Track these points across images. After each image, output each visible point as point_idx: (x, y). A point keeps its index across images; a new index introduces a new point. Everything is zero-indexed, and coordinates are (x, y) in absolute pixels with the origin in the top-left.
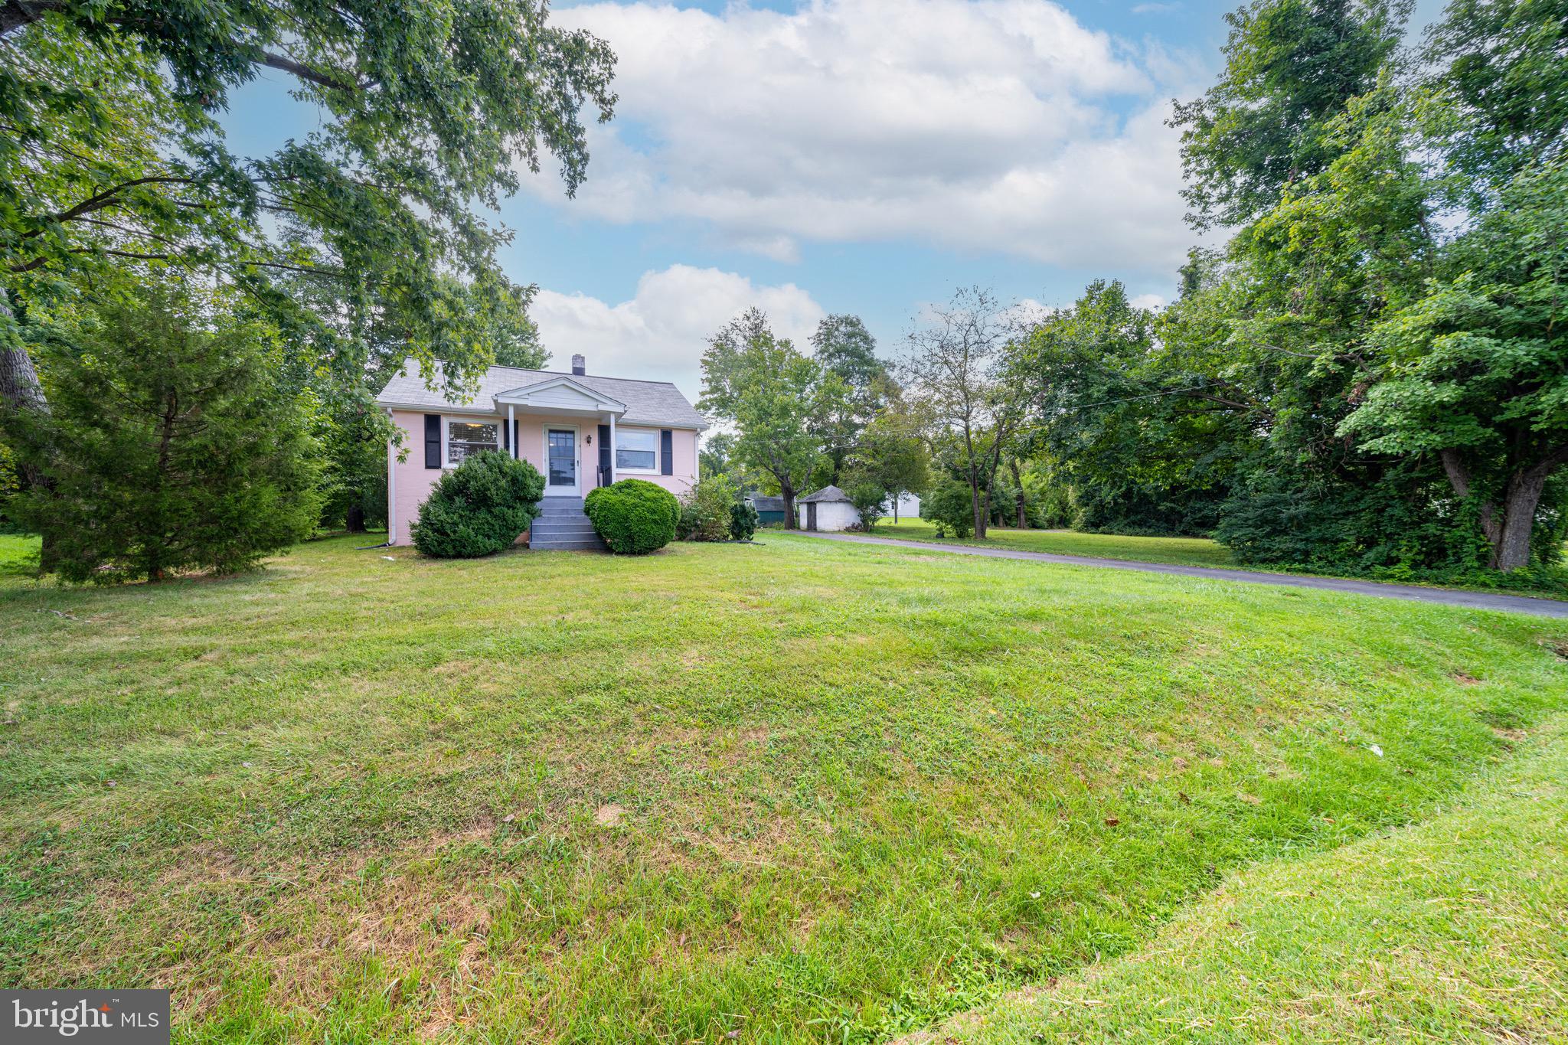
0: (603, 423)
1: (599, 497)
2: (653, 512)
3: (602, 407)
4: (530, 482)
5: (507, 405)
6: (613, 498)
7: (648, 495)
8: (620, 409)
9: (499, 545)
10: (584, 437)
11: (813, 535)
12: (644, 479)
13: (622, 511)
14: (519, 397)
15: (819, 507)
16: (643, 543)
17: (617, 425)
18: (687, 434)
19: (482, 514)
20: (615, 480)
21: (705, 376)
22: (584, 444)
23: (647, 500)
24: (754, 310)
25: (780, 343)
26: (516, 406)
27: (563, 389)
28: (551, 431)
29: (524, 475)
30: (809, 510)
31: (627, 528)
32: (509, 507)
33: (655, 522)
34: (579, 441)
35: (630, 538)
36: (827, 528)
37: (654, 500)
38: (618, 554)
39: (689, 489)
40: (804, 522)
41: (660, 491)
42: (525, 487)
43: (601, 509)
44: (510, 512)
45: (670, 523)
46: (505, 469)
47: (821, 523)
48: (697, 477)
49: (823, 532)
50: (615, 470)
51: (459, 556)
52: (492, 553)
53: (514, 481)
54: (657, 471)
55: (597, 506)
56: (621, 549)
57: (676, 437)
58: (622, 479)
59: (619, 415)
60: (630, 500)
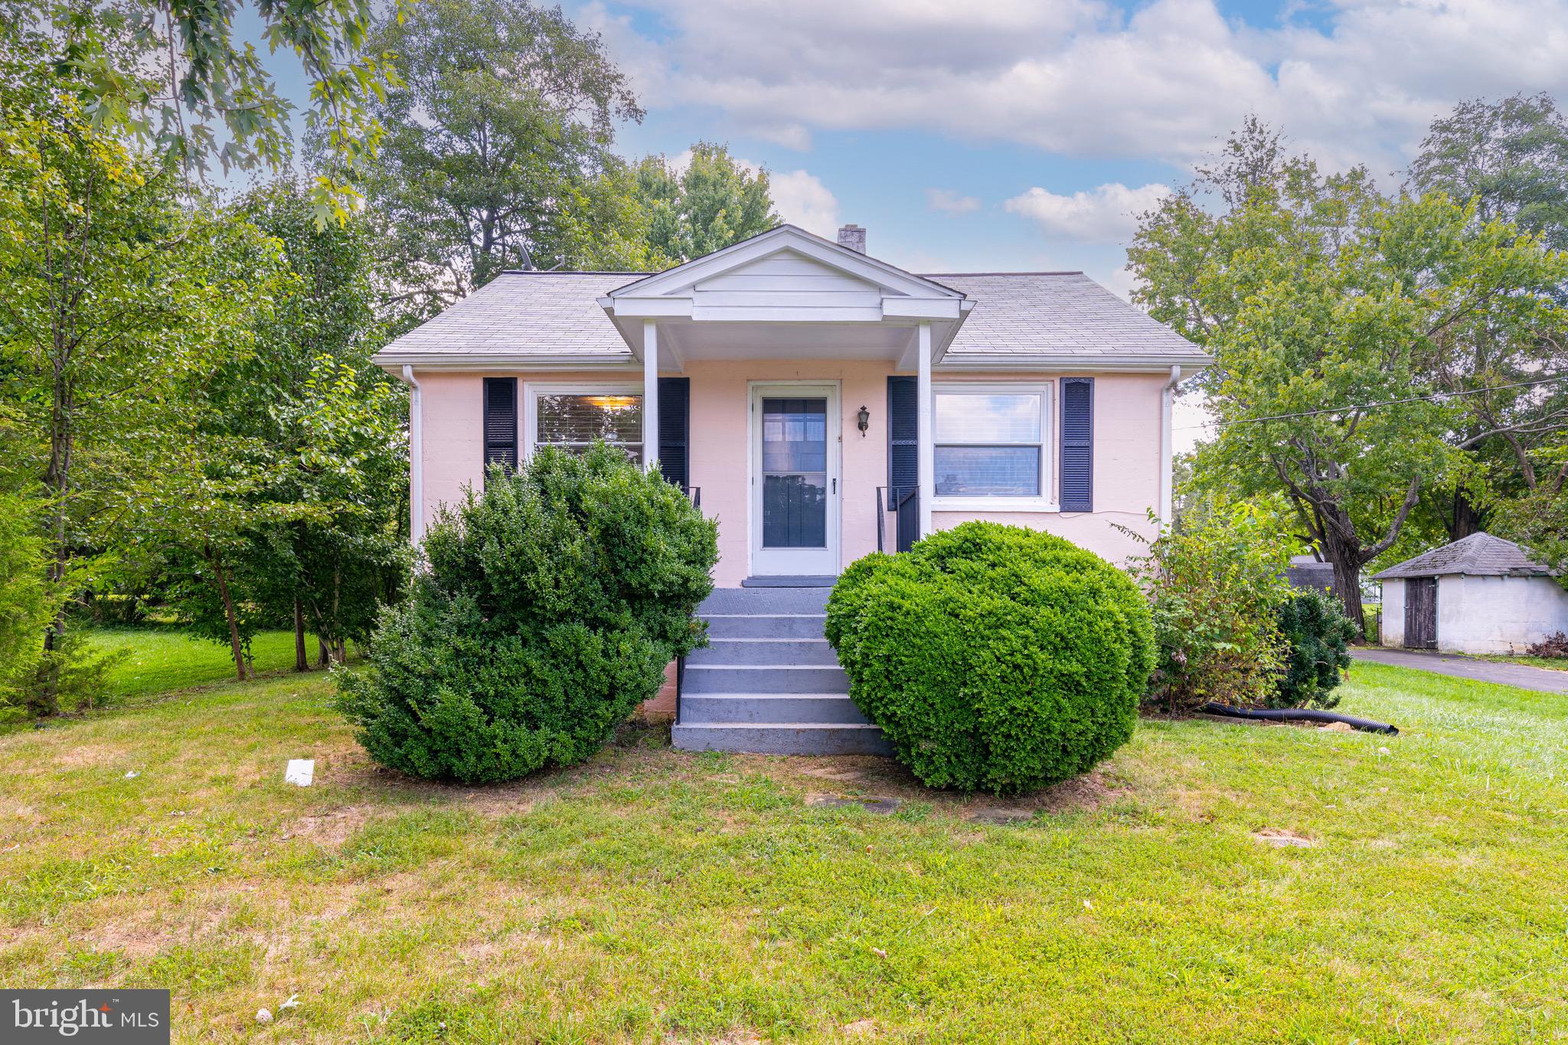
0: (901, 371)
1: (872, 587)
2: (1063, 646)
3: (895, 308)
4: (658, 540)
5: (641, 321)
6: (919, 594)
7: (1042, 580)
8: (948, 310)
9: (564, 746)
10: (851, 412)
11: (1420, 662)
12: (1020, 524)
13: (951, 643)
14: (669, 297)
15: (1446, 591)
16: (1025, 763)
17: (937, 375)
18: (1138, 387)
19: (511, 651)
20: (927, 528)
21: (1140, 284)
22: (851, 430)
23: (1037, 599)
24: (1253, 127)
25: (1335, 183)
26: (661, 323)
27: (785, 264)
28: (772, 406)
29: (642, 521)
30: (1413, 599)
31: (965, 704)
32: (594, 624)
33: (1069, 685)
34: (838, 422)
35: (977, 744)
36: (1471, 647)
37: (1066, 600)
38: (936, 791)
39: (1143, 550)
40: (1394, 628)
41: (1079, 566)
42: (643, 556)
43: (879, 631)
44: (597, 640)
45: (1121, 687)
46: (589, 502)
47: (1449, 632)
48: (1167, 518)
49: (1457, 656)
50: (928, 501)
51: (448, 780)
52: (547, 770)
53: (610, 535)
54: (1048, 499)
55: (865, 619)
56: (942, 779)
57: (1105, 399)
58: (950, 525)
59: (946, 330)
60: (980, 602)
